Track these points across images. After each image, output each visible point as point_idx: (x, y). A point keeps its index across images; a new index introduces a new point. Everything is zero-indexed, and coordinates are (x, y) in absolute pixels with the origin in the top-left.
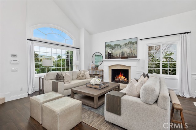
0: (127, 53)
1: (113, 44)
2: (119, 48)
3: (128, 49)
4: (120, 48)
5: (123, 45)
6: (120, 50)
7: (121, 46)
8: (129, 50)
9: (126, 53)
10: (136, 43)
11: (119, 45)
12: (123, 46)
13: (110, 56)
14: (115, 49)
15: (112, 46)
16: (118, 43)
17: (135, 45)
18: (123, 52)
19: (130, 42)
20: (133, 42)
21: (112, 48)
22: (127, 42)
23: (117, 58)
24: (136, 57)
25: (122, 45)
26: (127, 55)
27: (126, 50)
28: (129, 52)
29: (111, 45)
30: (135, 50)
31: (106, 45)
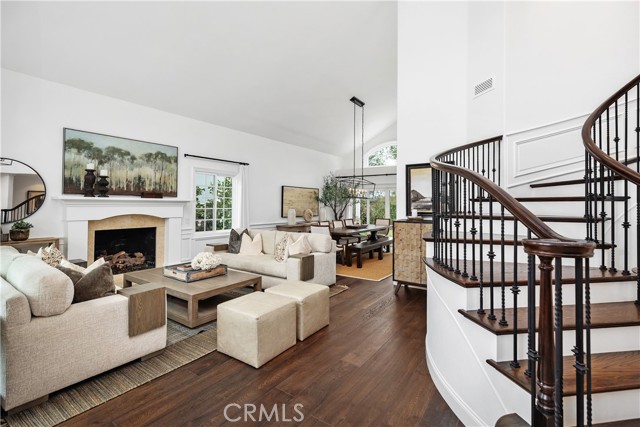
0: (153, 180)
1: (102, 144)
2: (127, 162)
3: (156, 171)
4: (132, 163)
5: (141, 158)
6: (132, 170)
7: (133, 158)
8: (158, 175)
9: (151, 180)
10: (176, 161)
11: (128, 154)
12: (139, 161)
13: (95, 187)
14: (112, 162)
15: (99, 151)
16: (124, 146)
17: (173, 166)
18: (140, 178)
19: (162, 154)
20: (168, 155)
21: (101, 157)
22: (154, 152)
23: (120, 192)
24: (174, 194)
25: (137, 156)
26: (152, 187)
27: (149, 173)
28: (158, 181)
29: (95, 146)
30: (173, 178)
31: (67, 138)
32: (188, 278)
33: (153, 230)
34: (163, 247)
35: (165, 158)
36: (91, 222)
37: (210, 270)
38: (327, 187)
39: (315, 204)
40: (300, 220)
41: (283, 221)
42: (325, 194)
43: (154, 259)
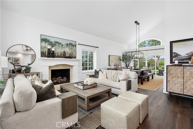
0: (69, 53)
1: (52, 40)
2: (60, 46)
3: (69, 49)
4: (62, 47)
5: (65, 45)
6: (62, 49)
7: (62, 45)
8: (70, 51)
9: (68, 53)
10: (76, 46)
11: (61, 43)
12: (64, 46)
13: (51, 54)
14: (56, 46)
15: (52, 42)
16: (59, 41)
17: (75, 48)
18: (64, 52)
19: (71, 44)
21: (53, 45)
22: (69, 43)
23: (58, 57)
24: (75, 58)
25: (64, 44)
26: (68, 55)
27: (67, 50)
29: (50, 41)
30: (75, 52)
31: (41, 38)
32: (83, 88)
33: (69, 69)
34: (72, 75)
35: (72, 45)
36: (50, 67)
37: (91, 85)
38: (123, 56)
39: (119, 61)
40: (115, 67)
41: (110, 67)
42: (123, 58)
43: (69, 80)
